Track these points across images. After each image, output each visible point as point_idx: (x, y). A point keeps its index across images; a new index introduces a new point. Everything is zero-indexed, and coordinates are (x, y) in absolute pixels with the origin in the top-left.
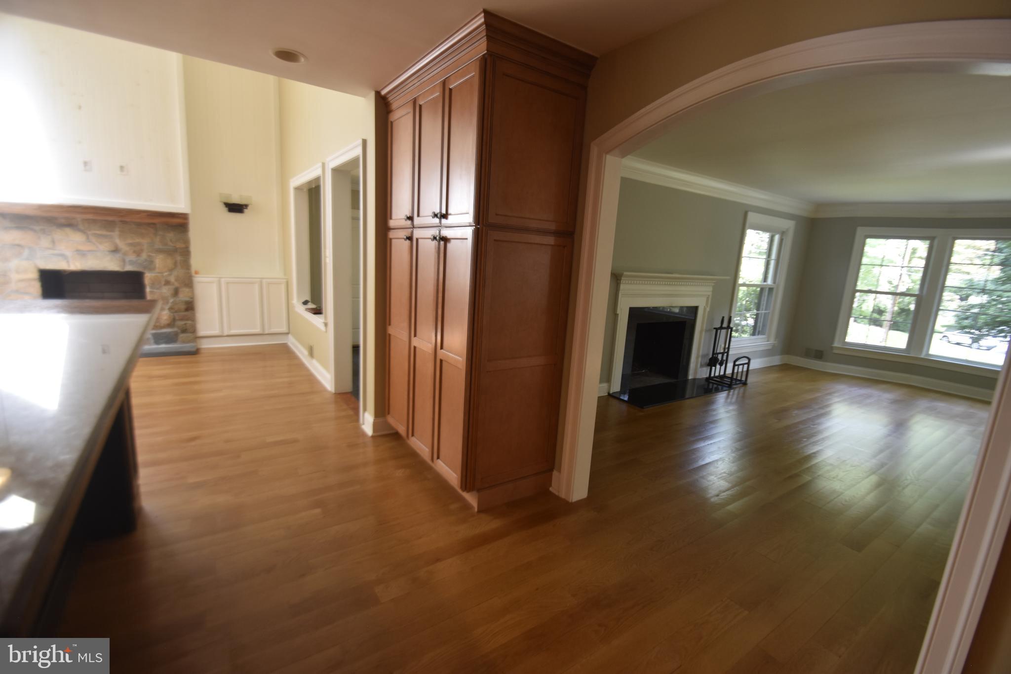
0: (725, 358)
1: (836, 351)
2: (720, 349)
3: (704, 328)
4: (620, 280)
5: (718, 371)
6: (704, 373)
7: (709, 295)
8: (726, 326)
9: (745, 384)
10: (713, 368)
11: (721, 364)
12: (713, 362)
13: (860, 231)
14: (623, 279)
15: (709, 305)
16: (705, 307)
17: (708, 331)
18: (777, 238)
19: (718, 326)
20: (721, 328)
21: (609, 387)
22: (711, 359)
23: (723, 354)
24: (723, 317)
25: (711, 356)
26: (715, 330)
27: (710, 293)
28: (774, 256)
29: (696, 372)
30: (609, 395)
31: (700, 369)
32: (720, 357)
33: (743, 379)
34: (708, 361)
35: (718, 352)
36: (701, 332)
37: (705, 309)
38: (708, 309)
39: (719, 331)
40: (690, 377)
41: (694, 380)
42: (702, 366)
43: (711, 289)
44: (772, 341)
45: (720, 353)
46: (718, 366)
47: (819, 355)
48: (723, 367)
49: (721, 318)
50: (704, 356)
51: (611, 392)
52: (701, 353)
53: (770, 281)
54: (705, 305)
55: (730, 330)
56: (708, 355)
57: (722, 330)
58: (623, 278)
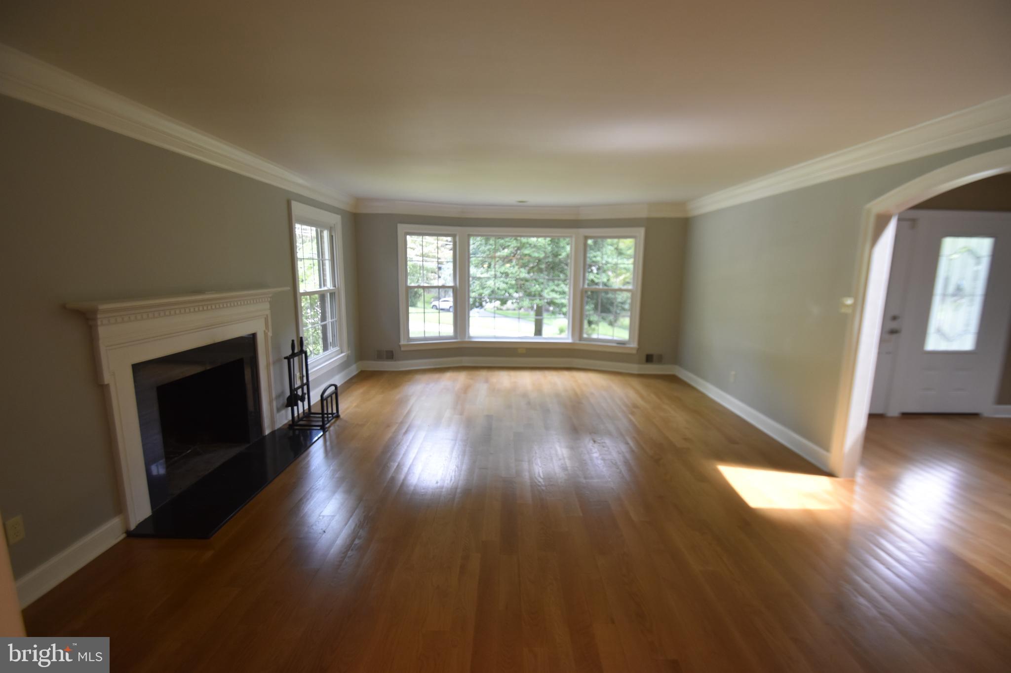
0: (305, 391)
1: (403, 349)
2: (298, 383)
3: (271, 360)
4: (95, 319)
5: (301, 408)
6: (284, 418)
7: (267, 315)
8: (298, 351)
9: (338, 417)
10: (295, 408)
11: (303, 400)
12: (293, 400)
14: (101, 318)
15: (270, 327)
16: (265, 331)
17: (277, 361)
18: (326, 234)
19: (289, 352)
20: (293, 355)
21: (126, 521)
22: (289, 399)
23: (302, 387)
24: (293, 341)
25: (288, 394)
26: (286, 361)
27: (268, 312)
28: (327, 255)
29: (273, 422)
30: (130, 534)
31: (278, 415)
32: (300, 392)
33: (335, 411)
34: (286, 401)
35: (296, 386)
36: (268, 366)
37: (266, 334)
38: (270, 334)
39: (292, 360)
40: (267, 432)
41: (273, 433)
42: (279, 410)
43: (267, 306)
44: (346, 350)
45: (298, 388)
46: (300, 403)
47: (390, 355)
48: (306, 403)
49: (290, 343)
50: (279, 396)
51: (133, 526)
52: (274, 395)
53: (329, 286)
54: (264, 329)
56: (283, 393)
57: (295, 359)
58: (99, 316)
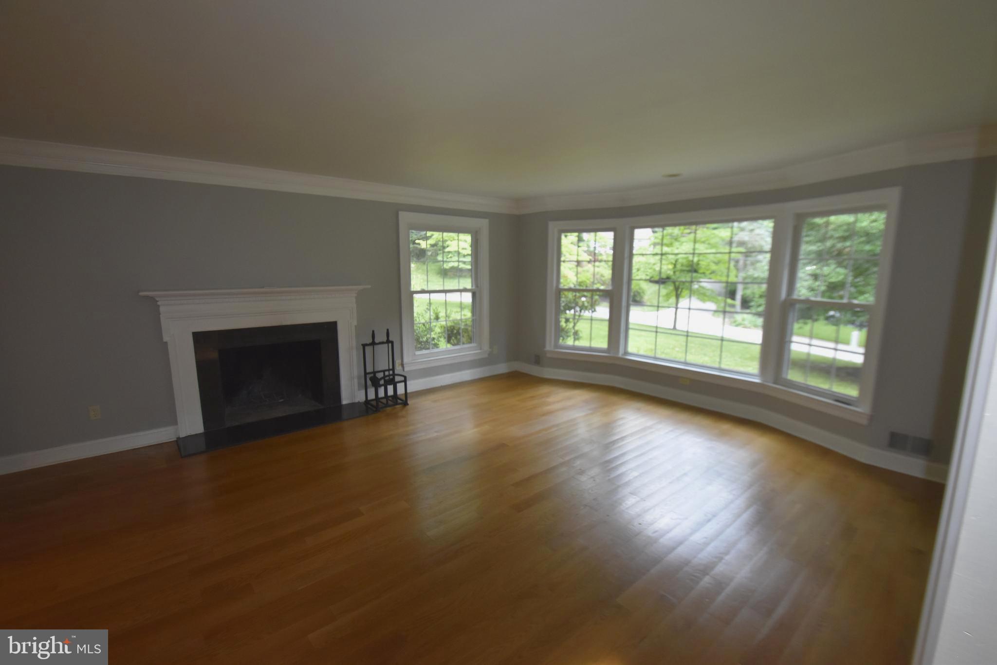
1: (548, 355)
3: (354, 345)
6: (359, 397)
7: (352, 308)
9: (405, 404)
13: (553, 226)
14: (161, 300)
15: (355, 318)
17: (354, 348)
20: (374, 343)
21: (177, 430)
23: (383, 371)
24: (373, 332)
26: (363, 346)
27: (354, 305)
29: (353, 396)
30: (178, 440)
31: (358, 392)
38: (355, 323)
40: (345, 402)
41: (348, 405)
42: (355, 387)
43: (352, 300)
44: (486, 347)
45: (379, 371)
52: (355, 374)
55: (390, 345)
57: (375, 346)
